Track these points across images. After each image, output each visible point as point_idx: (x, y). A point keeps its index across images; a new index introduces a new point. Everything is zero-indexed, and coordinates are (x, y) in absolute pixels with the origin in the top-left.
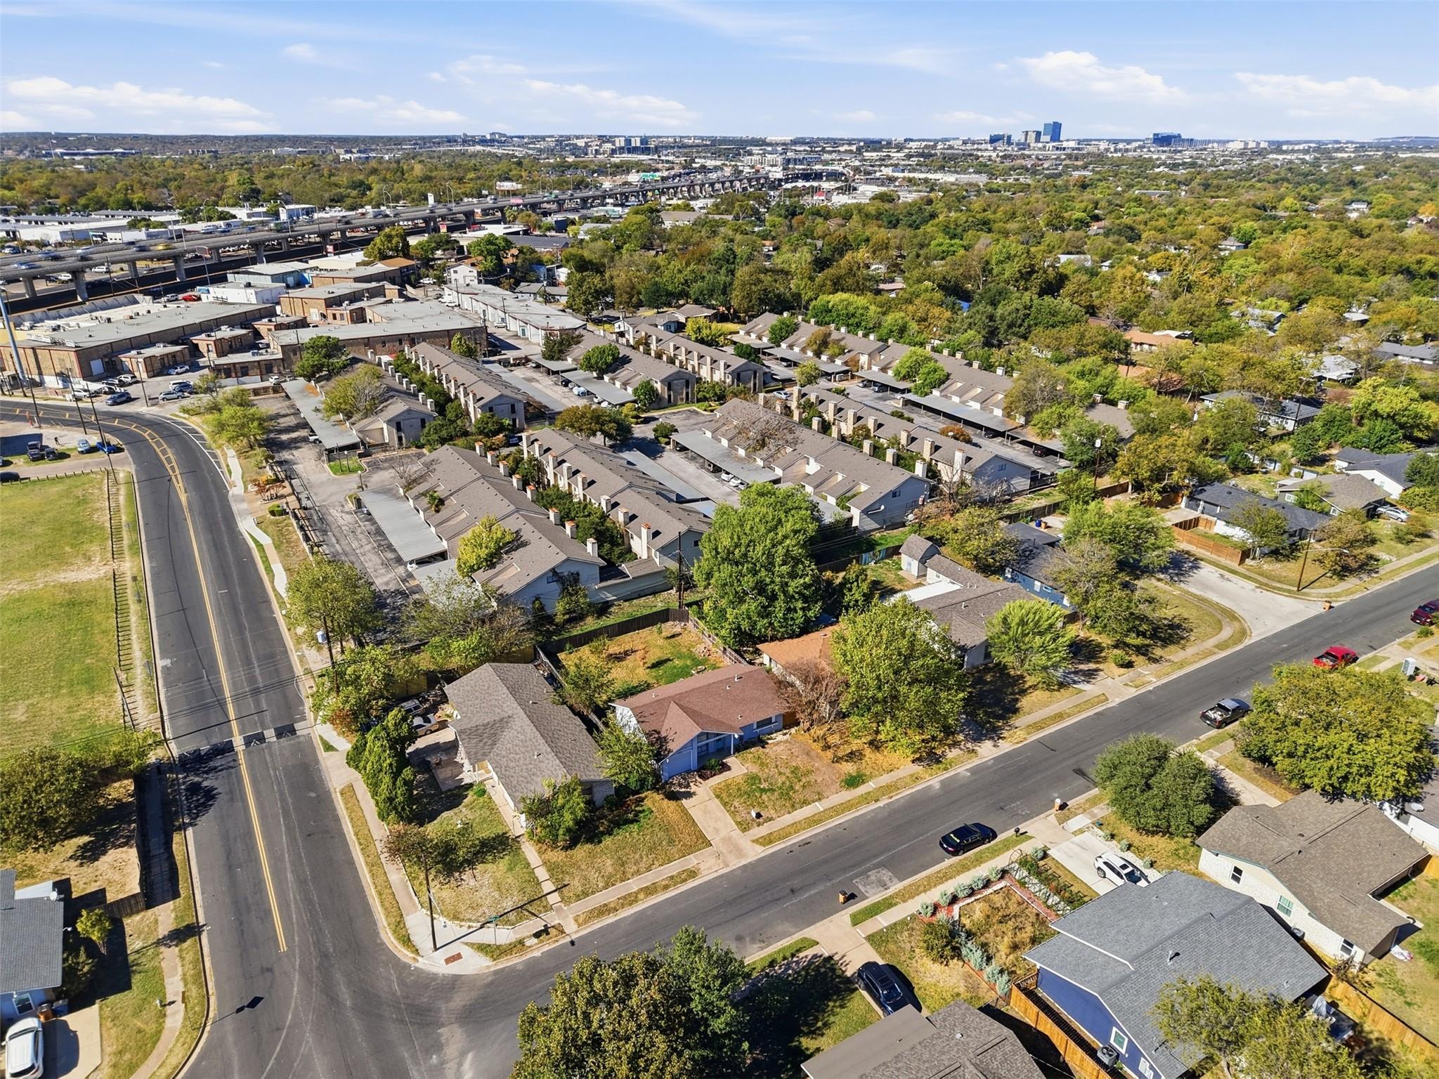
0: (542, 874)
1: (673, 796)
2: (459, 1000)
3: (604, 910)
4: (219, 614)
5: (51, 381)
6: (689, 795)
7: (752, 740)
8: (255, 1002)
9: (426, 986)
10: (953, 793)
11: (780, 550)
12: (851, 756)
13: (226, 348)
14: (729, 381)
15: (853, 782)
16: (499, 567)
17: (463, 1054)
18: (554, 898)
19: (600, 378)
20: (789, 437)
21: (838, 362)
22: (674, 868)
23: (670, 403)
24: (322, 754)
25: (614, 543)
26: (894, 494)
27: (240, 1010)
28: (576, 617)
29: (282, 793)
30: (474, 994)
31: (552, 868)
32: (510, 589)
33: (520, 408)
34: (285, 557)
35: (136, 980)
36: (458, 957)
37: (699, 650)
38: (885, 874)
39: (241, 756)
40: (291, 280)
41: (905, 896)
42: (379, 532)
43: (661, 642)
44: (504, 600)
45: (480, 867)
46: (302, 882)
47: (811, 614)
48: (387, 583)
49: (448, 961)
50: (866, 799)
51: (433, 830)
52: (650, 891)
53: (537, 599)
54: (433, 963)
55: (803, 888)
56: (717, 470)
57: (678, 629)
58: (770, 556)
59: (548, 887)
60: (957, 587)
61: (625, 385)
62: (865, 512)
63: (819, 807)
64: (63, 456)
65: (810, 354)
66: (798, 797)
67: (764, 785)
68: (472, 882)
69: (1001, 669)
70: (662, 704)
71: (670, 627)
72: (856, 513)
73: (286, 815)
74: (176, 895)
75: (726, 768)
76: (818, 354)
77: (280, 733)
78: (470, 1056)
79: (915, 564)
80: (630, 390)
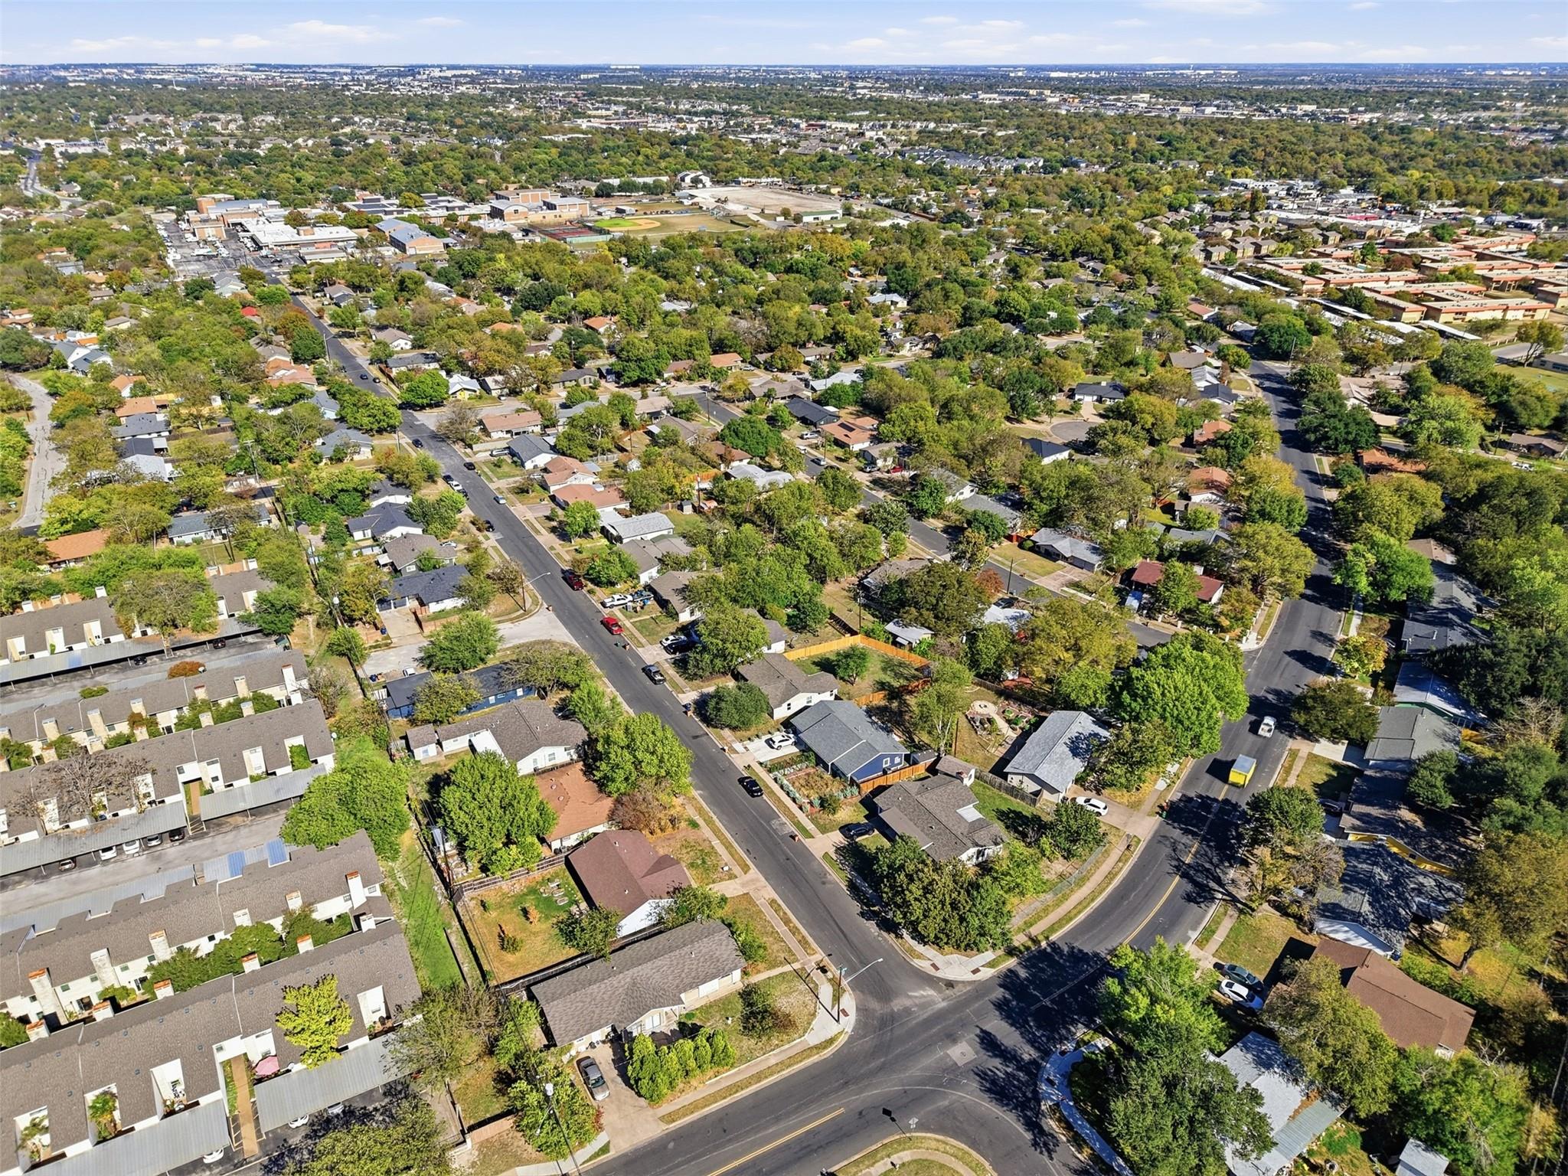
0: (776, 972)
2: (874, 1005)
8: (887, 1112)
10: (707, 787)
12: (672, 820)
15: (694, 825)
17: (910, 997)
24: (612, 1153)
27: (893, 1120)
30: (870, 998)
36: (843, 1010)
38: (775, 822)
41: (792, 817)
43: (491, 914)
49: (846, 1016)
50: (709, 822)
52: (787, 921)
54: (849, 1023)
66: (707, 850)
67: (698, 863)
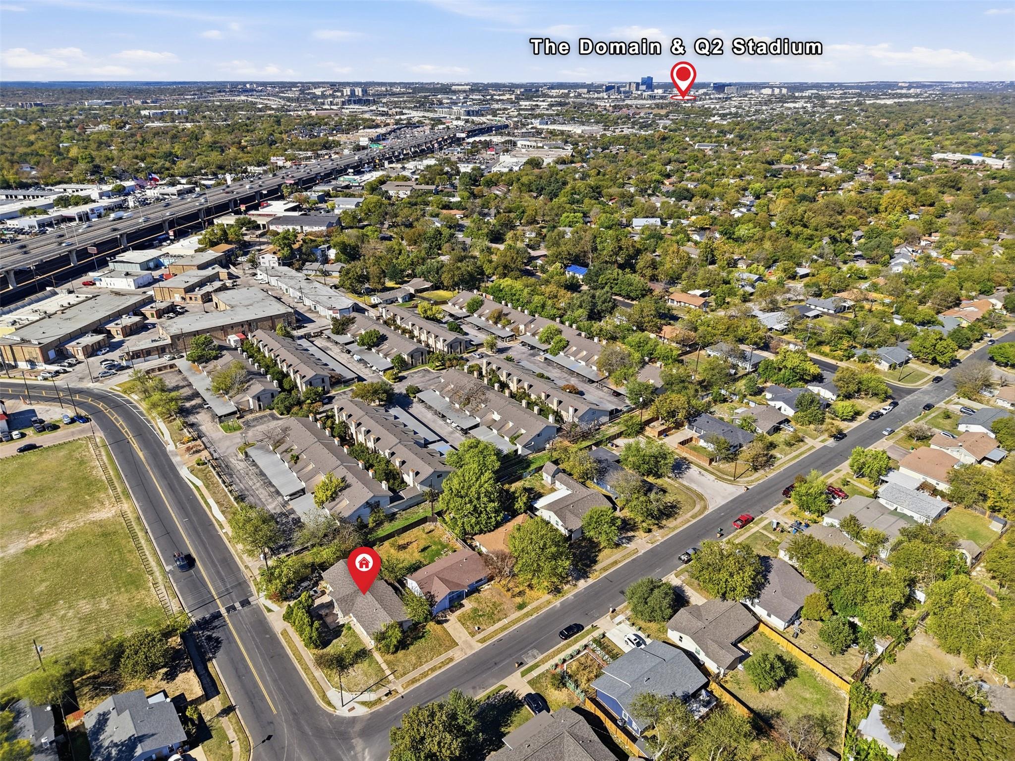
0: (384, 666)
1: (439, 622)
2: (358, 727)
3: (414, 681)
4: (189, 535)
5: (23, 365)
6: (447, 621)
7: (474, 590)
8: (269, 737)
9: (342, 723)
10: (566, 608)
12: (521, 593)
13: (128, 331)
14: (446, 349)
15: (521, 607)
16: (337, 500)
17: (364, 750)
18: (391, 677)
19: (369, 349)
20: (483, 397)
21: (508, 329)
22: (443, 657)
23: (413, 366)
24: (267, 614)
25: (395, 479)
26: (539, 435)
27: (263, 742)
28: (379, 524)
29: (252, 636)
30: (364, 724)
31: (388, 663)
32: (346, 514)
33: (327, 380)
35: (213, 733)
36: (353, 708)
37: (444, 539)
38: (535, 652)
39: (227, 619)
41: (543, 661)
42: (262, 474)
43: (424, 536)
44: (343, 520)
45: (356, 666)
46: (275, 681)
47: (499, 518)
48: (275, 509)
49: (349, 711)
50: (527, 615)
51: (330, 650)
52: (433, 670)
53: (359, 517)
54: (343, 712)
55: (500, 662)
56: (443, 416)
57: (432, 527)
59: (388, 672)
60: (569, 492)
61: (386, 356)
62: (524, 446)
63: (506, 621)
65: (491, 322)
66: (496, 617)
67: (480, 613)
68: (354, 674)
69: (590, 540)
70: (430, 578)
71: (429, 526)
72: (519, 447)
73: (258, 648)
74: (218, 693)
75: (462, 606)
76: (496, 323)
77: (243, 606)
78: (367, 750)
79: (550, 478)
80: (389, 360)
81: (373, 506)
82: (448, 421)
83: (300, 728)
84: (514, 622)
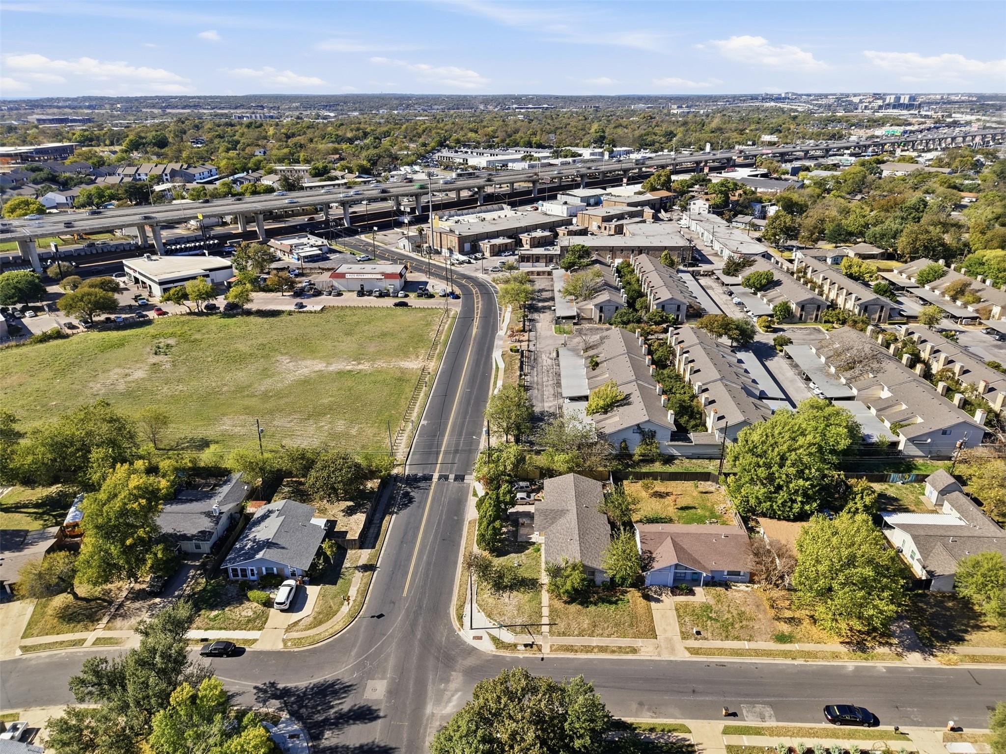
0: (545, 611)
1: (647, 598)
2: (470, 662)
3: (570, 649)
4: (460, 403)
5: (445, 252)
6: (658, 601)
7: (716, 581)
8: (381, 616)
9: (458, 646)
10: (860, 679)
11: (793, 456)
12: (790, 620)
13: (536, 242)
14: (856, 311)
15: (782, 638)
16: (609, 414)
17: (457, 691)
18: (545, 629)
19: (755, 294)
20: (875, 365)
21: (970, 308)
22: (625, 642)
23: (800, 320)
24: (470, 496)
25: (692, 416)
26: (944, 432)
27: (373, 617)
28: (647, 460)
29: (442, 511)
30: (478, 662)
31: (553, 610)
32: (608, 431)
33: (684, 308)
34: (506, 377)
35: (340, 581)
36: (480, 638)
37: (719, 508)
38: (768, 711)
39: (433, 485)
40: (592, 201)
41: (773, 732)
43: (695, 494)
45: (515, 593)
46: (429, 563)
47: (807, 507)
48: (550, 407)
49: (475, 638)
50: (786, 654)
51: (498, 562)
52: (603, 649)
53: (624, 441)
54: (467, 635)
55: (702, 693)
56: (808, 379)
57: (712, 489)
58: (783, 458)
59: (545, 620)
60: (962, 523)
61: (770, 301)
62: (911, 440)
63: (746, 645)
64: (431, 296)
65: (947, 298)
66: (734, 633)
67: (713, 615)
68: (507, 600)
69: (966, 603)
70: (661, 536)
71: (708, 486)
72: (902, 439)
73: (439, 523)
74: (373, 547)
75: (691, 593)
76: (954, 299)
77: (456, 479)
78: (460, 693)
79: (935, 494)
80: (772, 306)
81: (646, 434)
82: (811, 385)
83: (414, 625)
84: (757, 653)
